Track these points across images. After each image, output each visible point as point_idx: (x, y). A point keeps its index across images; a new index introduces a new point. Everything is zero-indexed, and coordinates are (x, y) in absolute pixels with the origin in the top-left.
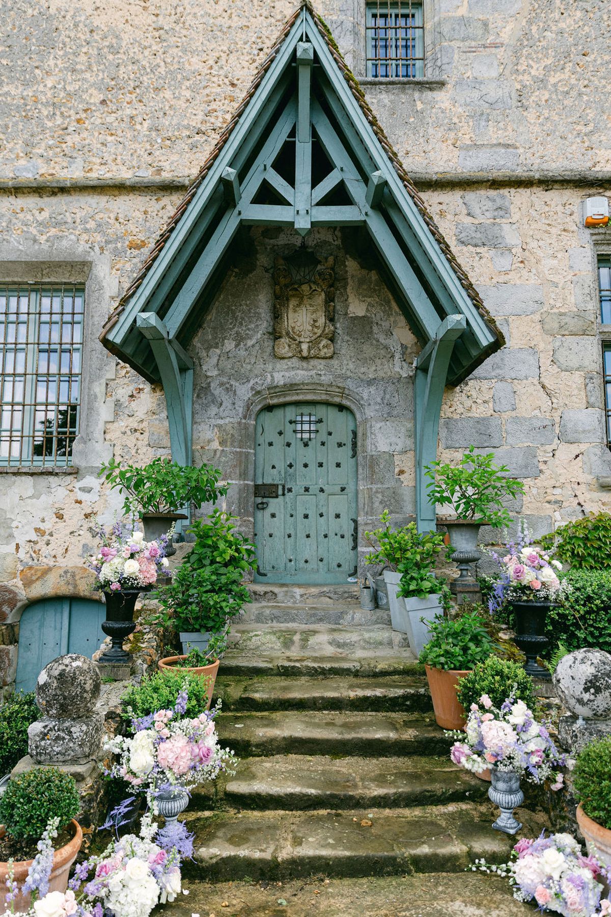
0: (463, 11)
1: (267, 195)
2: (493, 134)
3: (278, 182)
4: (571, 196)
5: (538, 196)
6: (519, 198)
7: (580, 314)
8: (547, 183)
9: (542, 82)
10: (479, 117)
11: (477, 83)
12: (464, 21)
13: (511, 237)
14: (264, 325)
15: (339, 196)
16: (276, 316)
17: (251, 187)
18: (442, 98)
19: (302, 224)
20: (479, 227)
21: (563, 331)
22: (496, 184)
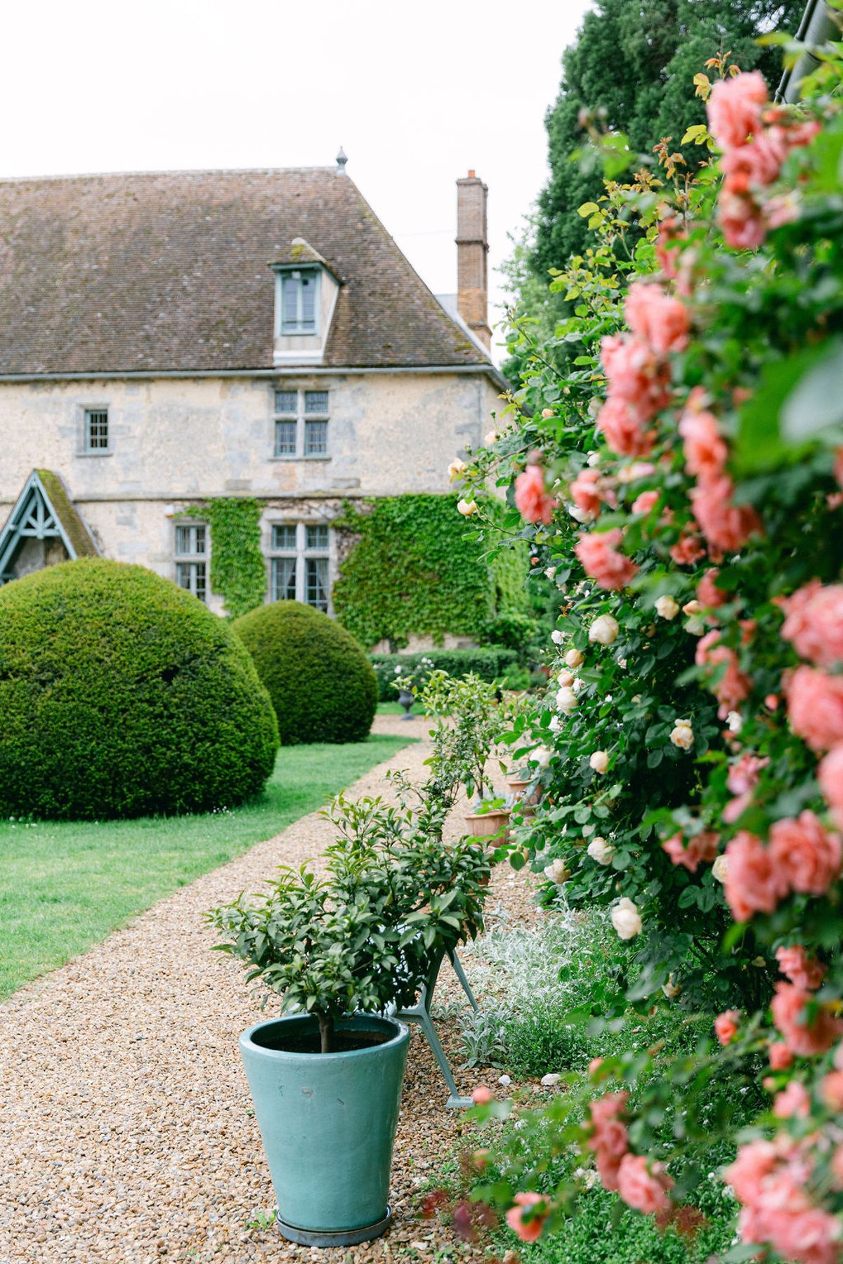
0: (120, 422)
1: (29, 526)
2: (132, 477)
3: (32, 521)
4: (162, 505)
5: (149, 505)
6: (139, 506)
7: (163, 554)
8: (151, 500)
9: (151, 454)
10: (126, 469)
11: (125, 454)
12: (121, 427)
13: (137, 522)
14: (42, 559)
15: (52, 526)
16: (46, 555)
17: (23, 523)
18: (112, 461)
19: (41, 537)
20: (126, 518)
21: (156, 560)
22: (132, 500)
